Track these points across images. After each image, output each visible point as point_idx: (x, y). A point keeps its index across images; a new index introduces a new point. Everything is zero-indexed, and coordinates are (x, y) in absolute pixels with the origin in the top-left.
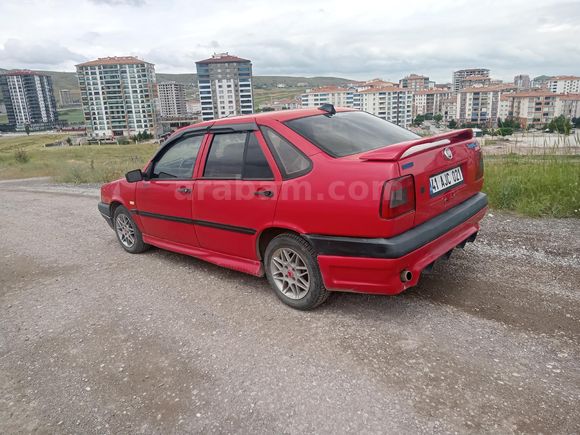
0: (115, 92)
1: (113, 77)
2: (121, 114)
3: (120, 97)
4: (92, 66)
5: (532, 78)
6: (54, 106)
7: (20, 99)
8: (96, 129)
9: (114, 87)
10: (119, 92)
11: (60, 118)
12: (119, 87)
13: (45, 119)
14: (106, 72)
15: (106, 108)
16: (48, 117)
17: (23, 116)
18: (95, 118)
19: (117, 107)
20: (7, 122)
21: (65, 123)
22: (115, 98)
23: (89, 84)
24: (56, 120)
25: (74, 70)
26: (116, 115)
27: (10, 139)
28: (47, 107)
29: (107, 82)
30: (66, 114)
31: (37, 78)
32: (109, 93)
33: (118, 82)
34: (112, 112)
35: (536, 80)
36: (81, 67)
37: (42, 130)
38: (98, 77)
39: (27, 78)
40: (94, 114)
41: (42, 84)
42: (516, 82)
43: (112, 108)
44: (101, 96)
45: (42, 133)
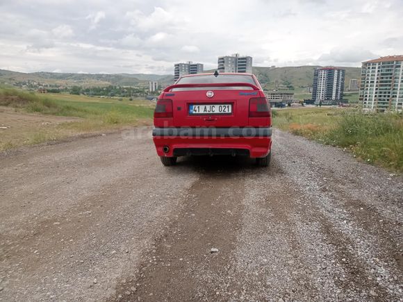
0: (386, 82)
1: (388, 70)
2: (387, 98)
3: (390, 85)
4: (373, 62)
6: (342, 90)
7: (322, 86)
8: (365, 107)
9: (387, 78)
10: (390, 82)
11: (344, 98)
12: (391, 78)
13: (334, 98)
14: (384, 67)
15: (376, 93)
16: (336, 96)
17: (321, 96)
18: (366, 100)
19: (385, 93)
20: (311, 98)
21: (346, 101)
22: (386, 85)
23: (368, 75)
24: (341, 99)
25: (360, 66)
26: (382, 98)
27: (309, 108)
28: (337, 90)
29: (382, 74)
30: (350, 95)
31: (336, 71)
32: (381, 82)
33: (391, 74)
34: (380, 96)
36: (365, 64)
37: (329, 105)
38: (377, 70)
39: (330, 70)
40: (366, 96)
41: (338, 75)
43: (381, 92)
44: (375, 84)
45: (329, 107)
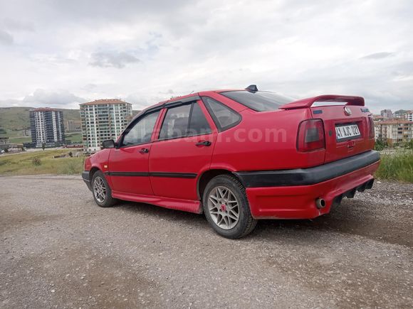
0: (104, 122)
1: (104, 112)
2: (107, 136)
3: (108, 125)
4: (91, 105)
5: (393, 112)
6: (63, 131)
7: (41, 127)
8: (90, 146)
9: (104, 119)
10: (107, 122)
11: (66, 139)
12: (107, 119)
13: (56, 140)
14: (100, 109)
15: (98, 132)
16: (58, 138)
17: (42, 137)
18: (89, 139)
19: (105, 132)
20: (31, 141)
21: (69, 142)
22: (105, 125)
23: (87, 117)
24: (63, 140)
25: (78, 108)
26: (104, 137)
27: (31, 152)
28: (58, 132)
29: (99, 116)
30: (70, 136)
31: (53, 113)
32: (100, 122)
33: (107, 115)
34: (102, 135)
35: (396, 113)
36: (83, 106)
37: (52, 147)
38: (94, 112)
39: (47, 113)
40: (89, 136)
41: (56, 117)
42: (382, 115)
43: (101, 132)
44: (95, 125)
45: (53, 149)
